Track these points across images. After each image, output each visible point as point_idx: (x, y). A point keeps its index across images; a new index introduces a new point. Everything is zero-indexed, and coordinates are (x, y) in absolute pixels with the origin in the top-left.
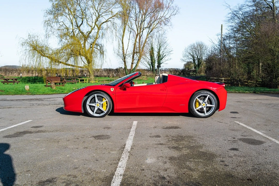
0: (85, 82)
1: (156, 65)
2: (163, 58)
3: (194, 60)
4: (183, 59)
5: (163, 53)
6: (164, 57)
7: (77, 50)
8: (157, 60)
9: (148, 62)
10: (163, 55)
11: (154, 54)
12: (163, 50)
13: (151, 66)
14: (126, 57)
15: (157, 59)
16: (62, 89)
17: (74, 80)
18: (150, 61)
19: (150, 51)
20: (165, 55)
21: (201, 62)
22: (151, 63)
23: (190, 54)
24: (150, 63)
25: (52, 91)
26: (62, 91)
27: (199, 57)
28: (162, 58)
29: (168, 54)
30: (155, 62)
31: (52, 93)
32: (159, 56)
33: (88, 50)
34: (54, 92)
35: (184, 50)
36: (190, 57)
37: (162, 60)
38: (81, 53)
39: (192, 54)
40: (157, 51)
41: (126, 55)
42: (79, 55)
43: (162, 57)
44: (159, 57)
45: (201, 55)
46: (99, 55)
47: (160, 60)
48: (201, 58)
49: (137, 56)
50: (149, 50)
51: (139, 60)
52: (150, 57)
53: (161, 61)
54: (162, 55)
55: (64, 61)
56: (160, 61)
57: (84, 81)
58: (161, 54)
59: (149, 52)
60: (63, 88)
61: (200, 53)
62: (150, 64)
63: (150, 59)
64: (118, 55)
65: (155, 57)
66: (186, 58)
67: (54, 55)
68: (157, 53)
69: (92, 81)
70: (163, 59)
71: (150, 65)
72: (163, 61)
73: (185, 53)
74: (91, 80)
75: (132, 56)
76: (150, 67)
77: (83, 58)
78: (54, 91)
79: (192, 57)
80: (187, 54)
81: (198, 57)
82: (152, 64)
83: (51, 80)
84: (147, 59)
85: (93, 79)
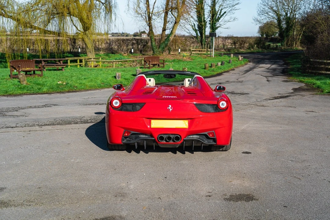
0: (79, 63)
1: (208, 31)
2: (221, 17)
3: (279, 21)
4: (259, 18)
5: (220, 9)
6: (223, 14)
7: (64, 7)
8: (210, 21)
9: (193, 25)
10: (221, 12)
11: (204, 10)
12: (220, 3)
13: (198, 32)
14: (154, 17)
15: (209, 19)
16: (39, 84)
17: (59, 64)
18: (196, 24)
19: (197, 5)
20: (225, 12)
21: (292, 25)
22: (199, 27)
23: (272, 8)
24: (196, 26)
25: (21, 88)
26: (39, 89)
27: (289, 15)
28: (219, 18)
29: (231, 9)
30: (205, 25)
31: (21, 92)
32: (213, 13)
33: (84, 5)
34: (25, 91)
35: (262, 2)
36: (272, 15)
37: (220, 21)
38: (72, 10)
39: (275, 8)
40: (210, 5)
41: (152, 14)
42: (68, 14)
43: (218, 16)
44: (213, 16)
45: (293, 11)
46: (103, 14)
47: (216, 21)
48: (293, 16)
49: (173, 16)
50: (195, 3)
51: (176, 23)
52: (196, 15)
53: (217, 23)
54: (219, 11)
55: (42, 27)
56: (215, 24)
57: (77, 62)
58: (217, 10)
59: (195, 7)
60: (40, 80)
61: (291, 7)
62: (197, 28)
63: (196, 19)
64: (139, 14)
65: (206, 16)
66: (263, 17)
67: (22, 15)
68: (209, 9)
69: (92, 63)
70: (221, 19)
71: (196, 30)
72: (221, 23)
73: (263, 6)
74: (89, 62)
75: (163, 15)
76: (197, 34)
77: (75, 19)
78: (24, 87)
79: (275, 16)
80: (267, 8)
81: (287, 14)
82: (201, 28)
83: (19, 67)
84: (192, 19)
85: (92, 60)
